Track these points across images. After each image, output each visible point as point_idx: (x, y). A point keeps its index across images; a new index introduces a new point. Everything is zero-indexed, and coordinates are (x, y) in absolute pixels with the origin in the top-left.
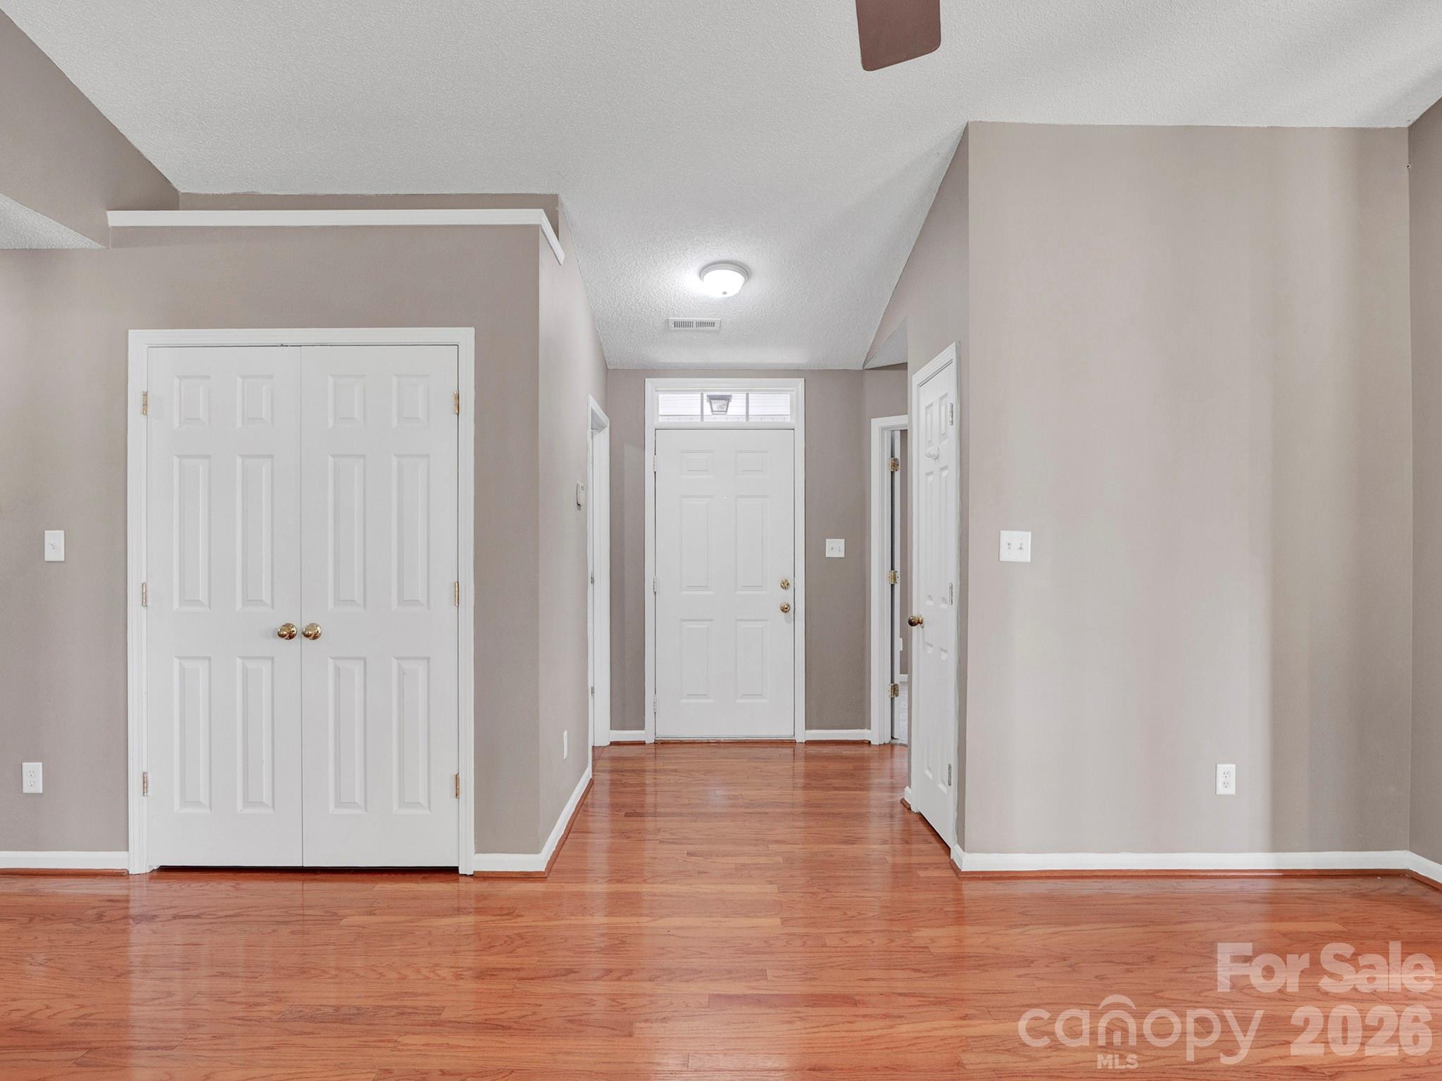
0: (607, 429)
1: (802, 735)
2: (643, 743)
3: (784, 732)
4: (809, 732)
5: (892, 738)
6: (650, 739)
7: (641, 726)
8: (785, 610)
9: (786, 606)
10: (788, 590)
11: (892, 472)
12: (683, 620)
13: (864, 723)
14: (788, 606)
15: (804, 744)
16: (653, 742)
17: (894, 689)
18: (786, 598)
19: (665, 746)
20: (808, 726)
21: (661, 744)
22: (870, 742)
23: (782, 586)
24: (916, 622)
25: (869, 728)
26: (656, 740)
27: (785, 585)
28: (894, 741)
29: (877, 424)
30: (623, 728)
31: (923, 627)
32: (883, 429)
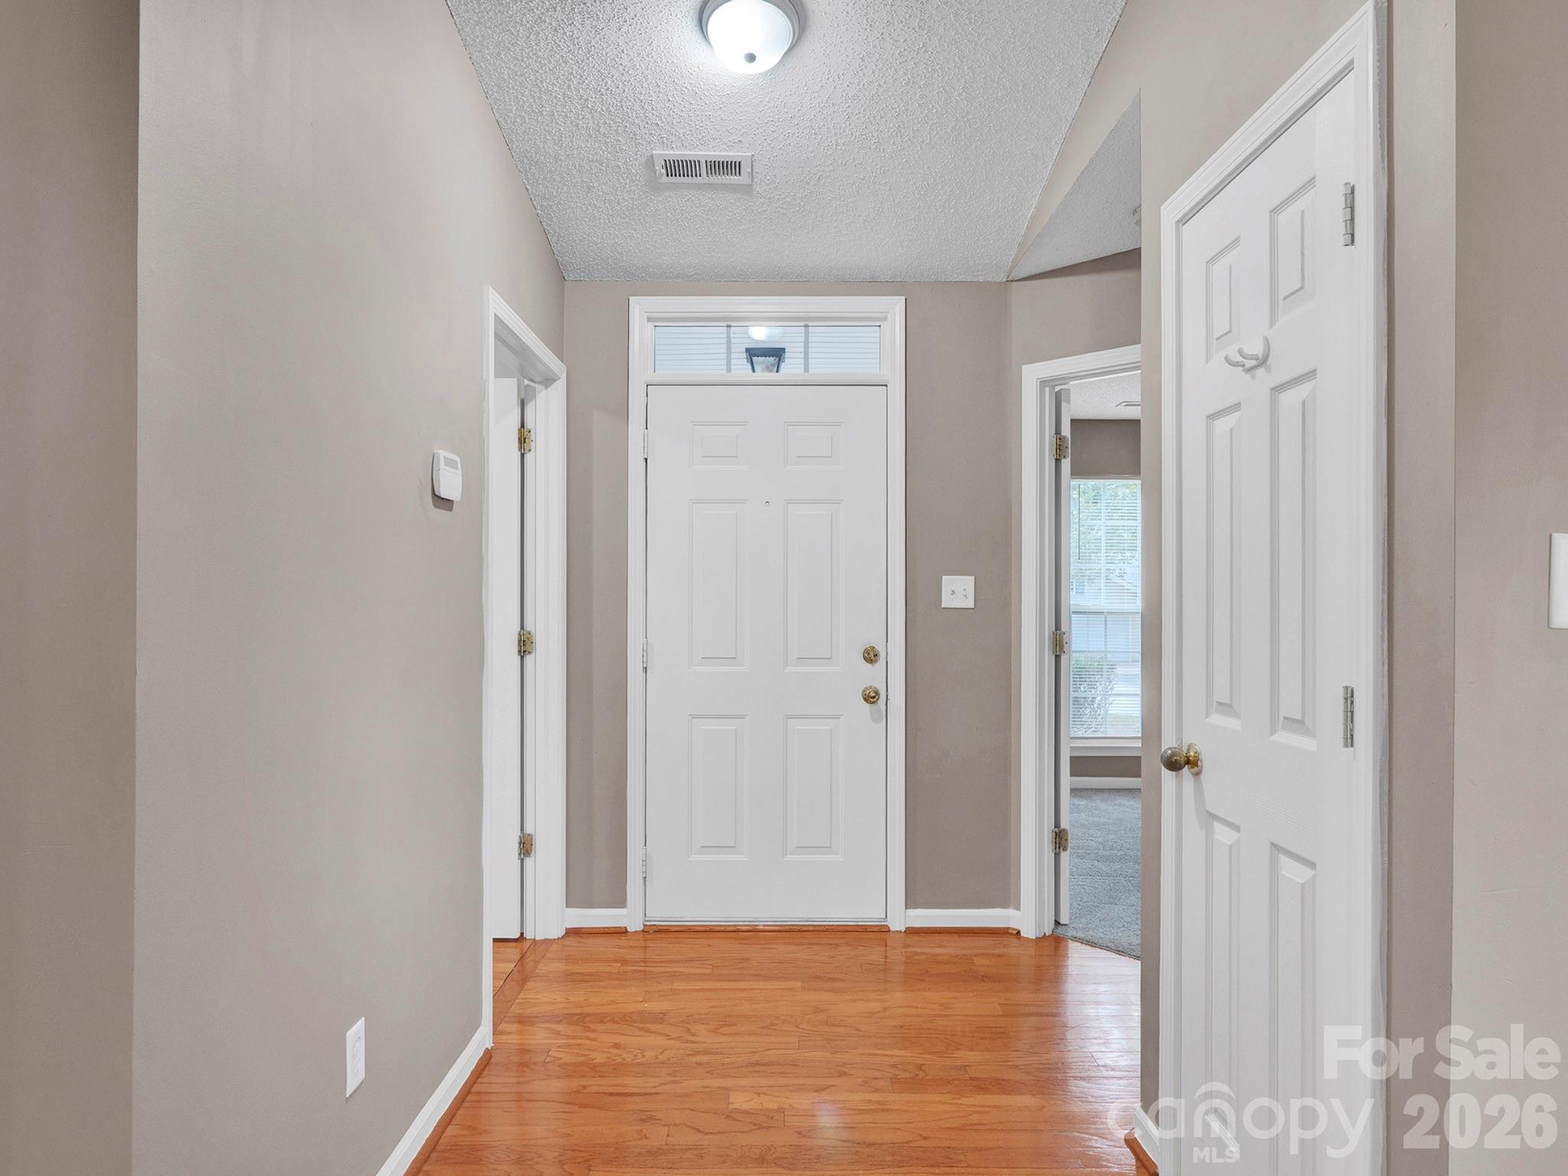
0: (561, 385)
1: (901, 919)
2: (622, 932)
3: (867, 912)
4: (912, 912)
5: (1057, 923)
6: (635, 925)
7: (620, 902)
8: (871, 697)
9: (872, 694)
10: (876, 665)
11: (1056, 460)
12: (694, 717)
13: (1007, 897)
14: (877, 693)
15: (903, 935)
16: (641, 928)
17: (1060, 838)
18: (872, 676)
19: (663, 935)
20: (910, 902)
21: (656, 932)
22: (1019, 932)
23: (865, 658)
24: (1183, 760)
25: (1018, 908)
26: (645, 925)
27: (871, 656)
28: (1060, 931)
29: (1032, 374)
30: (590, 905)
31: (1198, 774)
32: (1044, 383)
